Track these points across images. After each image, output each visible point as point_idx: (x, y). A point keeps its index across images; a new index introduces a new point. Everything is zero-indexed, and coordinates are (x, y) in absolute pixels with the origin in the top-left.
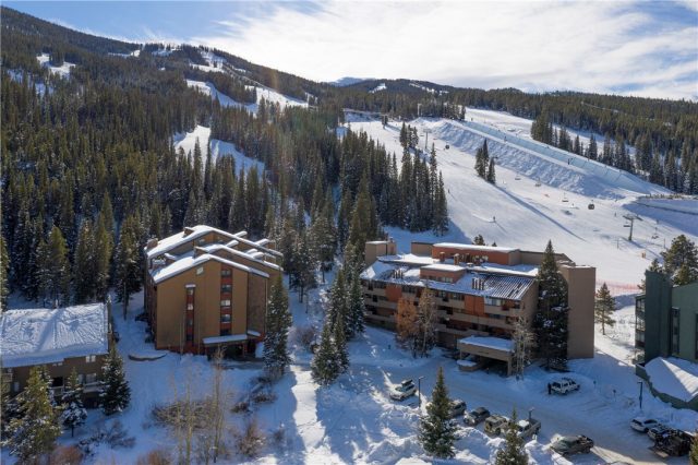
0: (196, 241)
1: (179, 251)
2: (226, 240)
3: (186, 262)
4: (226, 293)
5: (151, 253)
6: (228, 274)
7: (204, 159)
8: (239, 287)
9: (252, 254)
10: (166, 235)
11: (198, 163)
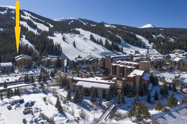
0: (21, 56)
1: (19, 57)
2: (25, 56)
3: (20, 58)
4: (25, 61)
5: (15, 58)
6: (25, 59)
7: (23, 45)
8: (26, 61)
9: (28, 58)
10: (17, 56)
11: (22, 45)
